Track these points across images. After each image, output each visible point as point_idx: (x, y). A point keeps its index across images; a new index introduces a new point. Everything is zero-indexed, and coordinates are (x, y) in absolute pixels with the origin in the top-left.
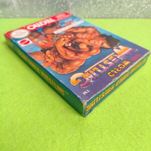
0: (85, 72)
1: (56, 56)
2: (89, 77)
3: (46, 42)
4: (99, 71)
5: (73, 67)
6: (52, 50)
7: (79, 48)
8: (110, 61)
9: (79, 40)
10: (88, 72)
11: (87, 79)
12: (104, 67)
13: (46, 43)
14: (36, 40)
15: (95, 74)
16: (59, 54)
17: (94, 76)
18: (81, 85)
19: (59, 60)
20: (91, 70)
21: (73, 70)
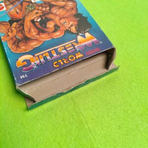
0: (36, 55)
1: (19, 30)
2: (35, 62)
3: (18, 11)
4: (48, 57)
5: (28, 47)
6: (20, 22)
7: (46, 27)
8: (65, 49)
9: (51, 16)
10: (38, 56)
11: (33, 63)
12: (55, 55)
13: (17, 13)
14: (11, 6)
15: (42, 60)
16: (23, 28)
17: (40, 62)
18: (24, 68)
19: (19, 36)
20: (42, 54)
21: (25, 50)
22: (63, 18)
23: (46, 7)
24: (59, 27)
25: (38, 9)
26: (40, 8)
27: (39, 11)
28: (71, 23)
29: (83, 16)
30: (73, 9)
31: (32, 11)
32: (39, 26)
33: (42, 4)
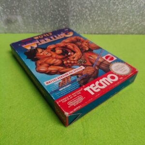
22: (49, 57)
23: (67, 63)
24: (52, 51)
25: (74, 61)
26: (72, 62)
27: (72, 59)
28: (42, 54)
29: (30, 60)
30: (40, 65)
31: (79, 59)
32: (67, 50)
33: (72, 66)
